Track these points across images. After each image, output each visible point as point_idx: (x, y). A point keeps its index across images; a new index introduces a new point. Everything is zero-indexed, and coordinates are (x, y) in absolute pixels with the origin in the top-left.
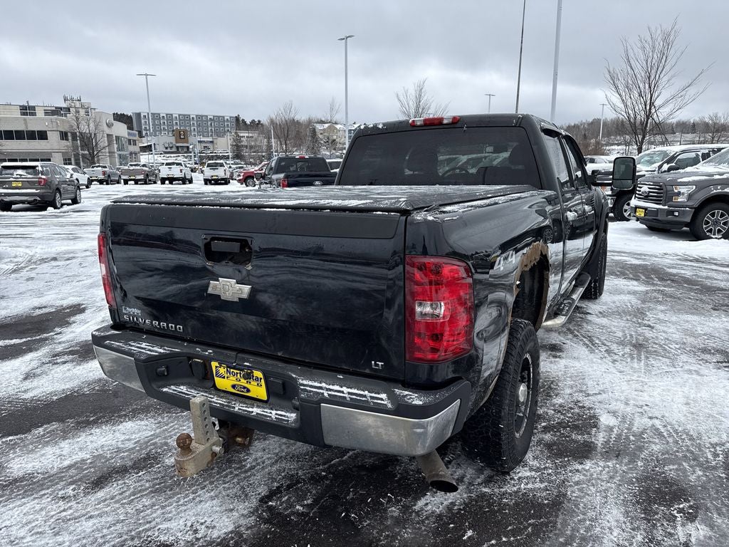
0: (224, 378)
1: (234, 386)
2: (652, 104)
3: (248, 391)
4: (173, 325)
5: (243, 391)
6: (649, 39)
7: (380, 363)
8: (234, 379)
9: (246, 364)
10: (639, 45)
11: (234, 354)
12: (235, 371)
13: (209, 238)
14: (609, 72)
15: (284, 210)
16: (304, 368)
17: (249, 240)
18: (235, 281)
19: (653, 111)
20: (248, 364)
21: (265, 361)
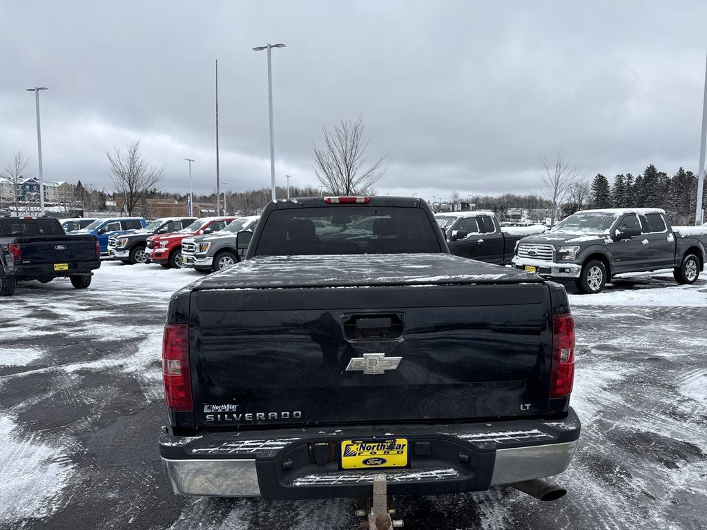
0: (355, 455)
1: (365, 462)
2: (349, 181)
3: (384, 461)
4: (288, 413)
5: (377, 464)
6: (343, 131)
7: (528, 405)
8: (369, 453)
9: (387, 434)
10: (336, 134)
11: (370, 427)
12: (372, 445)
13: (349, 317)
14: (316, 152)
15: (431, 285)
16: (452, 425)
17: (399, 315)
18: (384, 354)
19: (351, 186)
20: (389, 434)
21: (407, 427)
